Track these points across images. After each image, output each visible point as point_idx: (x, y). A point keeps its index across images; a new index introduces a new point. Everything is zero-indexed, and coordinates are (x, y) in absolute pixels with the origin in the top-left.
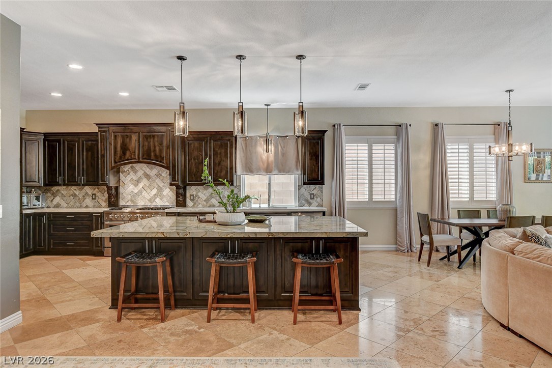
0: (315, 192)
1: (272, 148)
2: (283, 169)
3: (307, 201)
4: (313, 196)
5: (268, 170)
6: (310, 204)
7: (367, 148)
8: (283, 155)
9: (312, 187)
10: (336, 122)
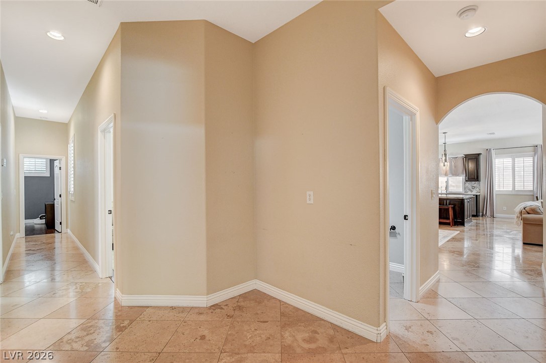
0: (475, 185)
1: (448, 164)
2: (455, 174)
3: (470, 190)
4: (474, 188)
5: (446, 175)
6: (472, 191)
7: (511, 160)
8: (455, 167)
9: (473, 182)
10: (488, 148)
